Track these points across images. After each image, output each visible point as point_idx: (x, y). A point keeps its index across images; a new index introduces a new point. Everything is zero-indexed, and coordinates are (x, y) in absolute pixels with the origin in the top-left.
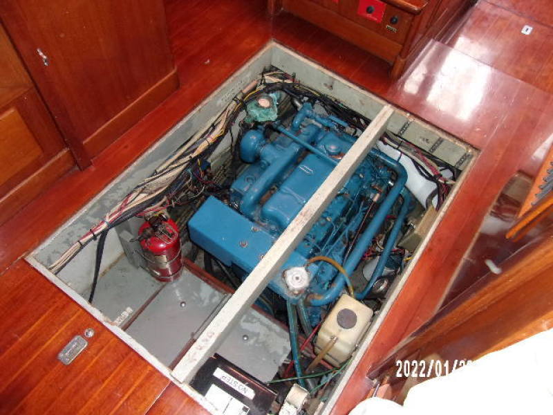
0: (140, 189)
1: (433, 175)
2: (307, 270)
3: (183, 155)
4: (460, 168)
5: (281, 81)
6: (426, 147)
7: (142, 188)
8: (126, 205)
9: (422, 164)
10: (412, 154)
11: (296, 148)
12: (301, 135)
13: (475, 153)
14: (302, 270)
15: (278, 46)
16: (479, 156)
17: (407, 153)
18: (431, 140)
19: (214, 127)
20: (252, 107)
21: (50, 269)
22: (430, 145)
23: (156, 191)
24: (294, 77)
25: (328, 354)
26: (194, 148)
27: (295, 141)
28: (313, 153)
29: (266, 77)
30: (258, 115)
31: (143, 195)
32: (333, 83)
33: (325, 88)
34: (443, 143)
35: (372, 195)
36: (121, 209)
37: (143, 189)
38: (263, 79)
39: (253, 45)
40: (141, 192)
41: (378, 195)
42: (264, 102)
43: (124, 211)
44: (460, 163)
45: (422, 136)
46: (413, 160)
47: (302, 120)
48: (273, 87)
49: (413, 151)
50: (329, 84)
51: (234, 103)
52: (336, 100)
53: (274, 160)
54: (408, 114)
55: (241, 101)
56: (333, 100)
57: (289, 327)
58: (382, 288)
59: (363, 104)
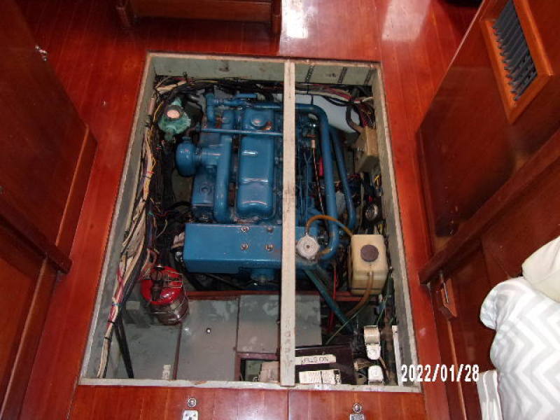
0: (124, 256)
1: (347, 100)
2: (311, 236)
3: (137, 202)
4: (370, 84)
5: (175, 86)
6: (334, 80)
7: (125, 254)
8: (123, 278)
9: (333, 96)
10: (322, 91)
11: (228, 140)
12: (224, 126)
13: (377, 66)
14: (307, 237)
15: (156, 55)
16: (382, 67)
17: (317, 93)
18: (336, 73)
19: (144, 161)
20: (165, 125)
21: (99, 377)
22: (338, 77)
23: (138, 249)
24: (186, 76)
25: (372, 289)
26: (140, 190)
27: (222, 134)
28: (244, 135)
29: (159, 89)
30: (174, 128)
31: (130, 260)
32: (227, 64)
33: (221, 72)
34: (348, 71)
35: (307, 144)
36: (120, 284)
37: (127, 254)
38: (157, 92)
39: (135, 66)
40: (127, 258)
41: (313, 141)
42: (173, 114)
43: (124, 284)
44: (367, 80)
45: (328, 73)
46: (324, 97)
47: (215, 111)
48: (172, 95)
49: (321, 89)
50: (223, 68)
51: (147, 128)
52: (234, 78)
53: (218, 161)
54: (308, 61)
55: (152, 123)
56: (231, 79)
57: (317, 290)
58: (376, 213)
59: (264, 71)
